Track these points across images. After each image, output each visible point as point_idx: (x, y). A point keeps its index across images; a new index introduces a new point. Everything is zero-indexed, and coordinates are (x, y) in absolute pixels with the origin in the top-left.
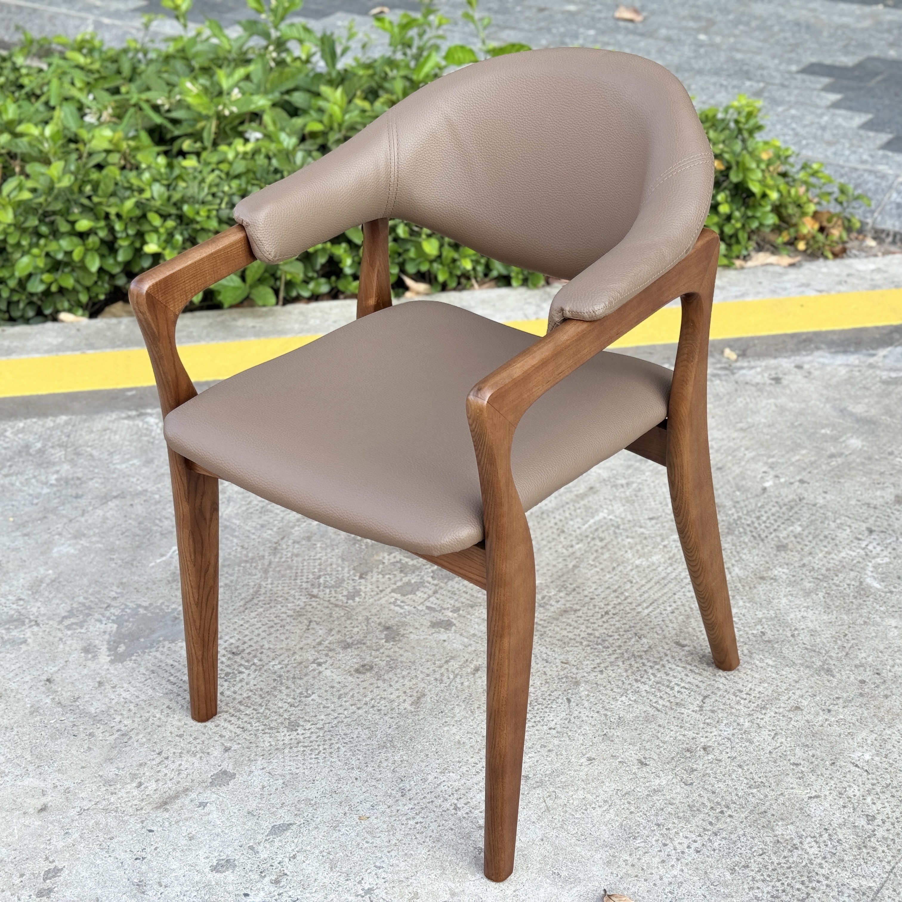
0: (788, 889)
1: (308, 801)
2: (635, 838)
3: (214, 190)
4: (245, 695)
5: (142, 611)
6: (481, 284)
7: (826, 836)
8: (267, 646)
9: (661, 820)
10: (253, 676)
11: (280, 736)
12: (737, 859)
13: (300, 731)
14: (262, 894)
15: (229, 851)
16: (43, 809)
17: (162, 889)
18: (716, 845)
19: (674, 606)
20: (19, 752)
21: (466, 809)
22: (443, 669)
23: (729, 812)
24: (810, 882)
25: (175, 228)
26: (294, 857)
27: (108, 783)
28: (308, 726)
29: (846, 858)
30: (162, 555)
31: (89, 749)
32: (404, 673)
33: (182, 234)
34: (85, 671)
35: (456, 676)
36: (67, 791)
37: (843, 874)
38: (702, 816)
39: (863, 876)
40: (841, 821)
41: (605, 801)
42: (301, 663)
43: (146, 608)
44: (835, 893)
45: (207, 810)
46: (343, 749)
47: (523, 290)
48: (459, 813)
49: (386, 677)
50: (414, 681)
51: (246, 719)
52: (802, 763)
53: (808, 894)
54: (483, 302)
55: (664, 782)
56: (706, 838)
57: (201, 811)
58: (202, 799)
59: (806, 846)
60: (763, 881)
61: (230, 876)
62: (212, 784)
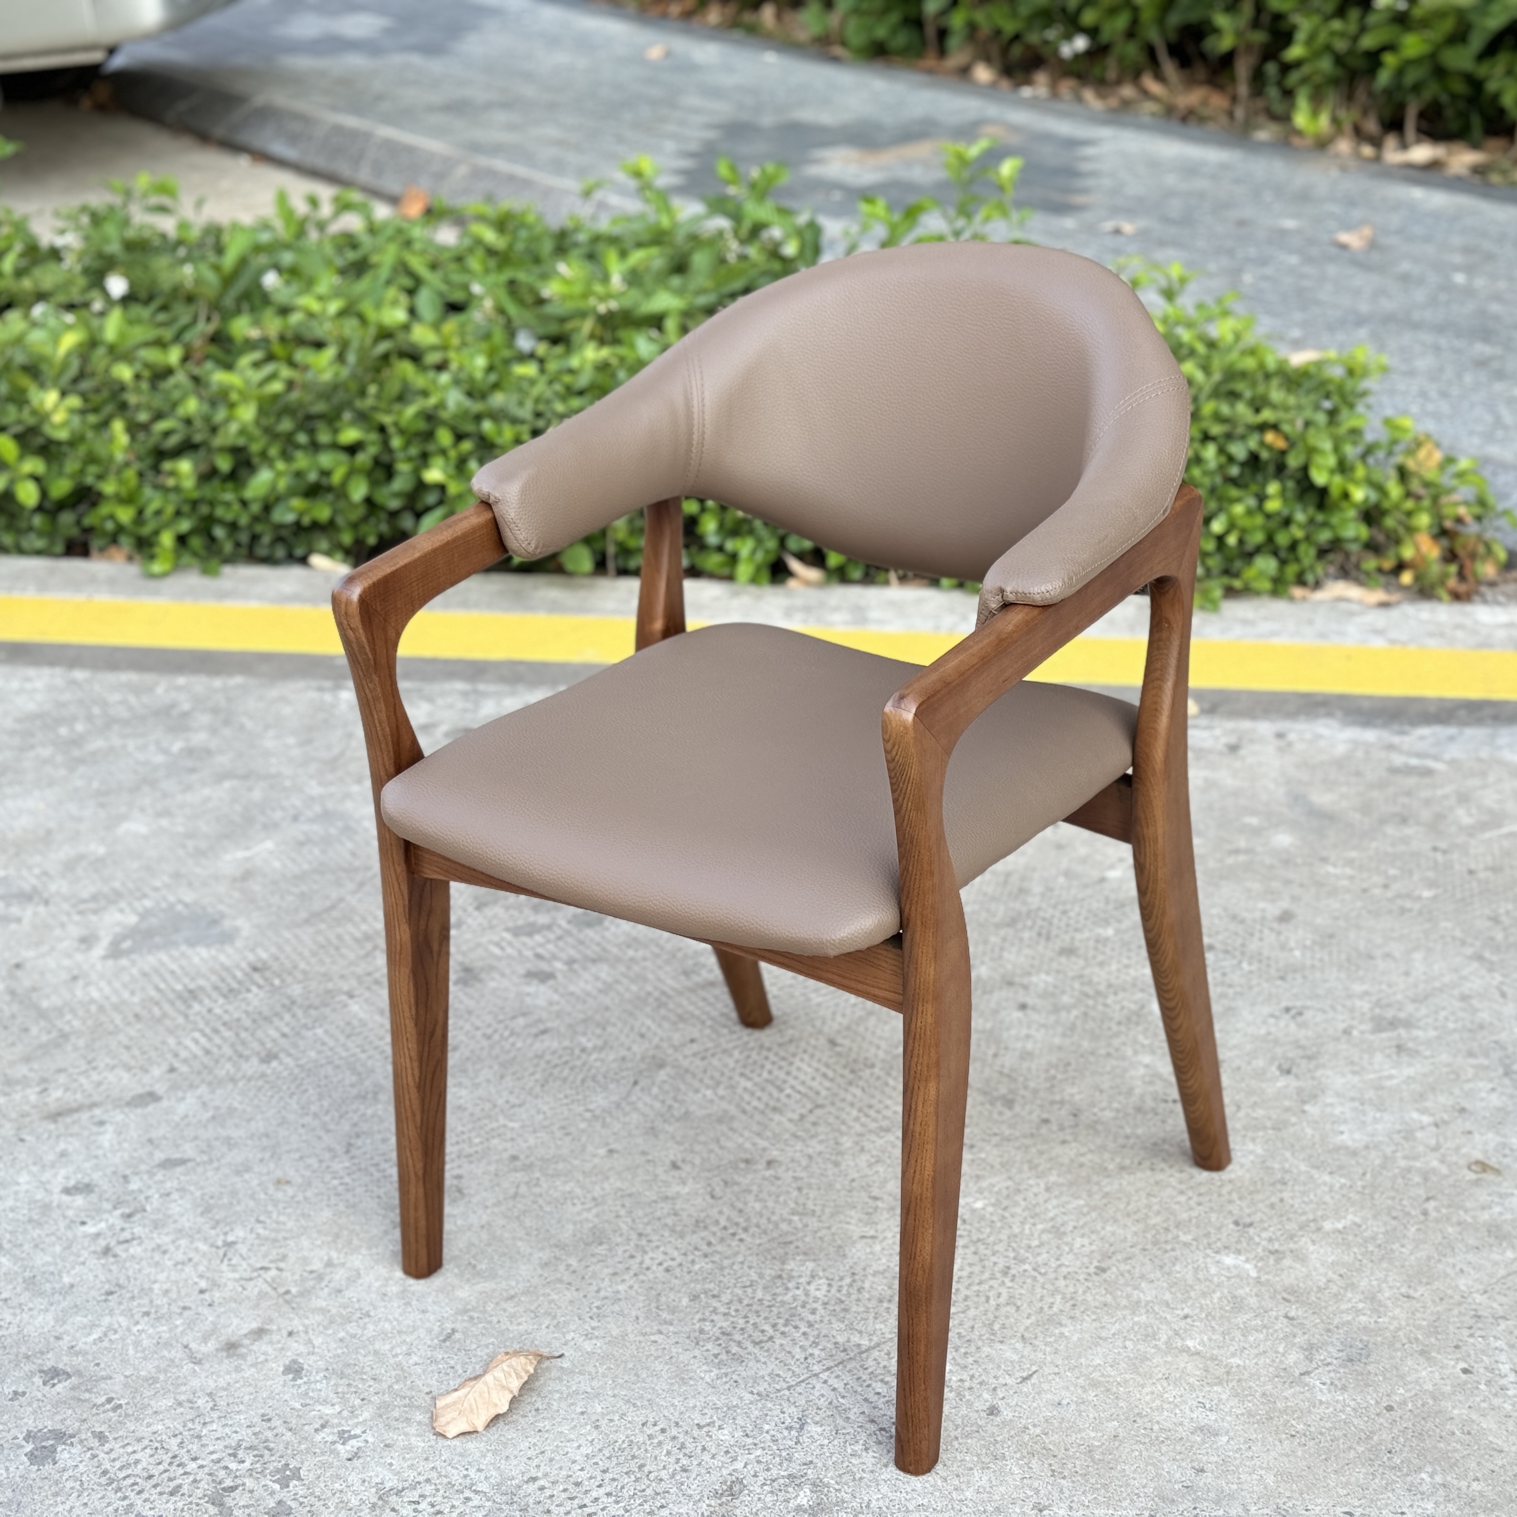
0: (750, 1328)
1: (228, 1140)
2: (601, 1244)
5: (180, 908)
6: (902, 579)
7: (848, 1280)
8: (302, 965)
9: (649, 1230)
11: (245, 1066)
12: (711, 1286)
13: (274, 1064)
14: (103, 1225)
15: (95, 1175)
18: (697, 1267)
23: (743, 1236)
24: (786, 1325)
26: (168, 1194)
28: (287, 1060)
29: (854, 1309)
30: (247, 850)
34: (66, 962)
35: (512, 1035)
37: (836, 1325)
38: (704, 1234)
39: (860, 1332)
40: (881, 1268)
41: (594, 1199)
42: (329, 992)
43: (186, 905)
44: (807, 1343)
45: (102, 1129)
46: (310, 1092)
51: (219, 1041)
52: (886, 1197)
53: (771, 1338)
55: (687, 1191)
56: (690, 1257)
57: (95, 1129)
58: (105, 1117)
59: (812, 1288)
60: (725, 1314)
61: (79, 1200)
62: (128, 1104)
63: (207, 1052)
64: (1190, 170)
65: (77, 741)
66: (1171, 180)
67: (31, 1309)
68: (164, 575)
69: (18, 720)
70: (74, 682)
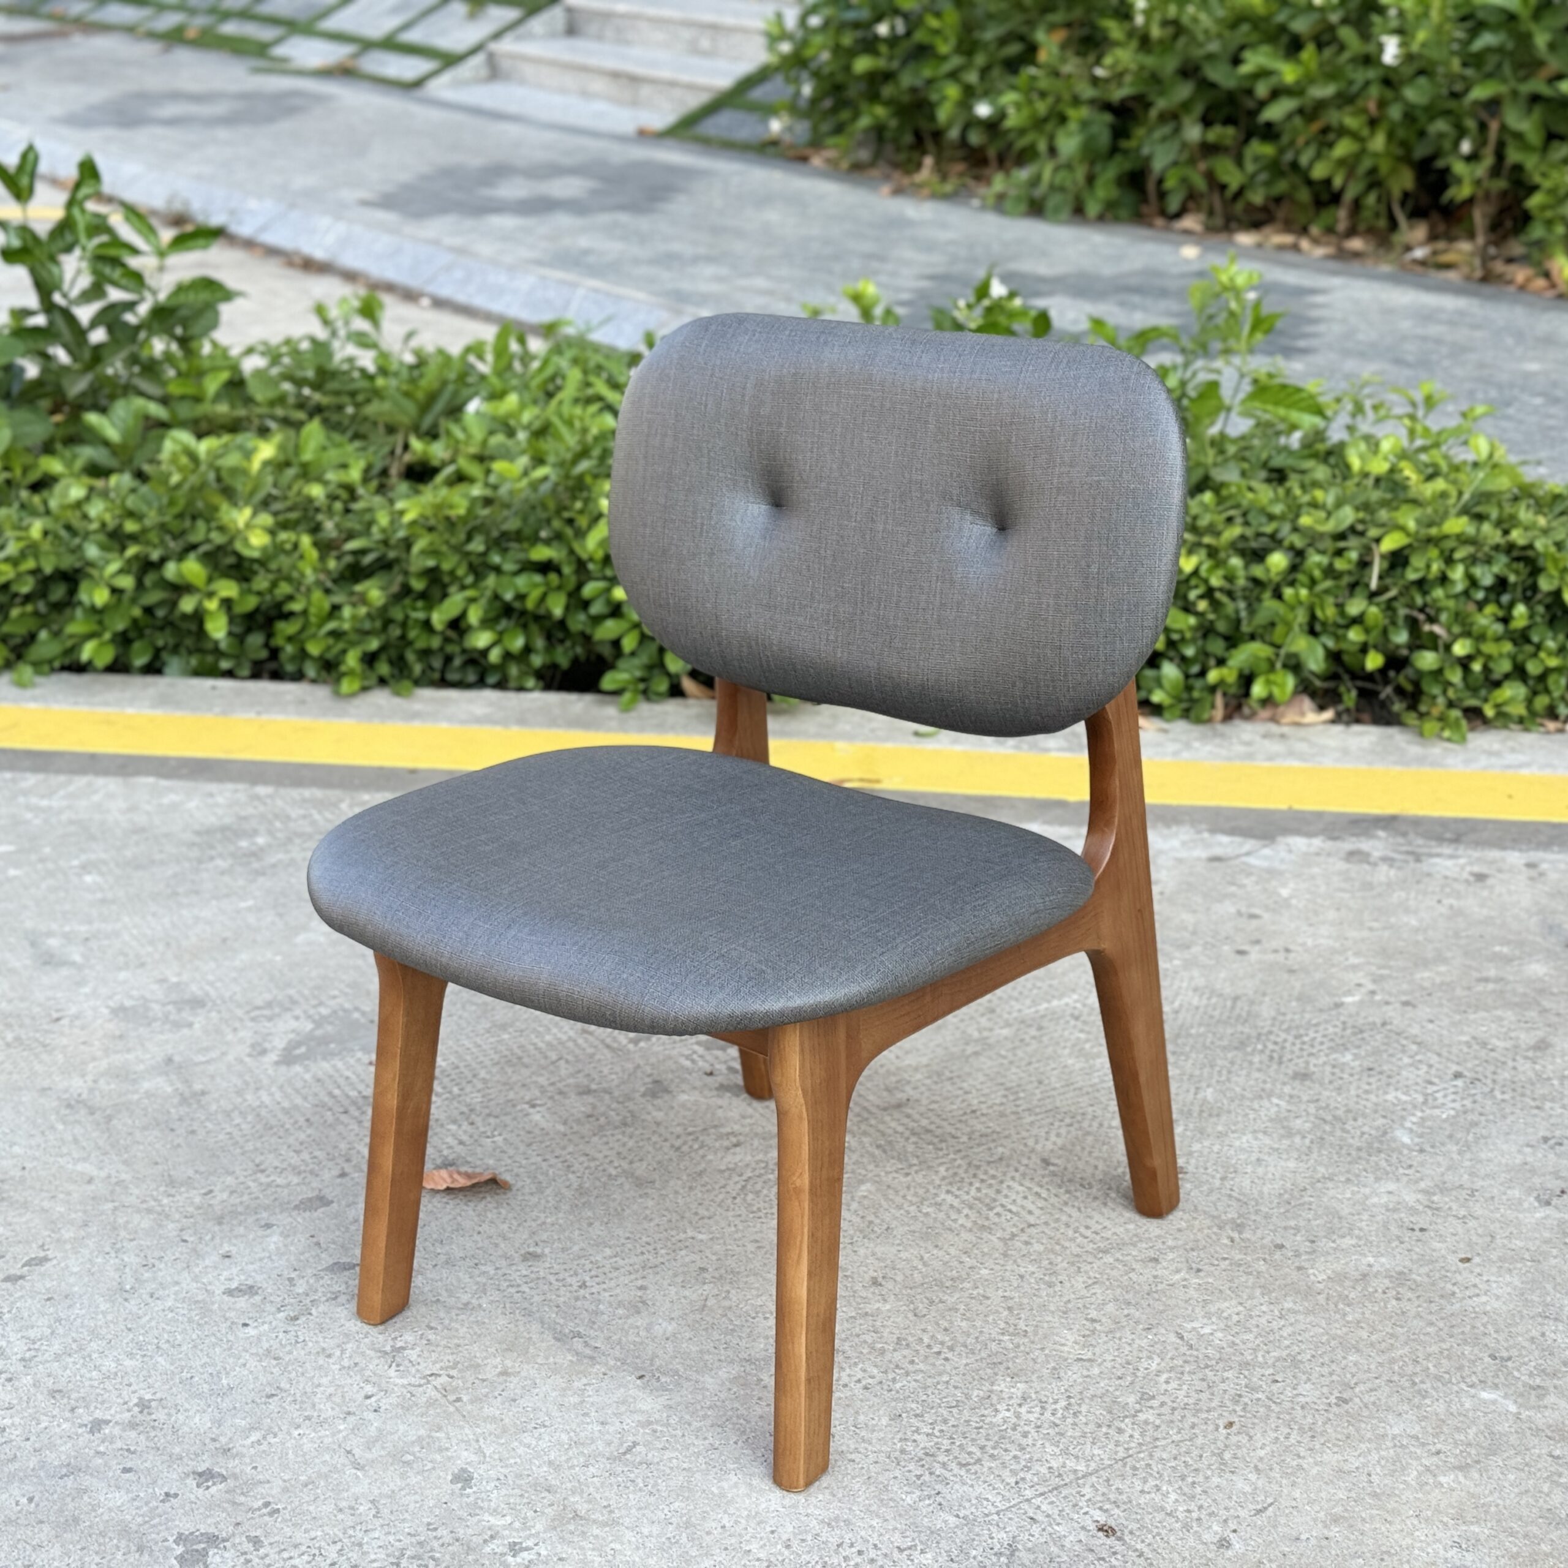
0: (956, 1450)
5: (356, 1015)
7: (1063, 1403)
8: (483, 1074)
12: (914, 1405)
14: (265, 1327)
15: (259, 1278)
17: (150, 1300)
18: (898, 1386)
21: (596, 1289)
23: (949, 1355)
24: (995, 1448)
27: (172, 1182)
29: (1070, 1433)
31: (178, 1146)
32: (636, 1133)
34: (238, 1067)
35: (702, 1147)
36: (119, 1183)
37: (1050, 1449)
38: (906, 1352)
39: (1077, 1457)
40: (1099, 1393)
42: (510, 1101)
44: (1019, 1467)
45: (268, 1232)
50: (641, 1143)
52: (1104, 1320)
53: (978, 1461)
55: (888, 1307)
56: (891, 1376)
57: (260, 1233)
58: (273, 1220)
59: (1023, 1410)
60: (928, 1435)
61: (242, 1302)
62: (297, 1207)
64: (1427, 316)
65: (256, 854)
66: (1406, 325)
67: (187, 1410)
68: (353, 695)
69: (198, 833)
70: (257, 797)
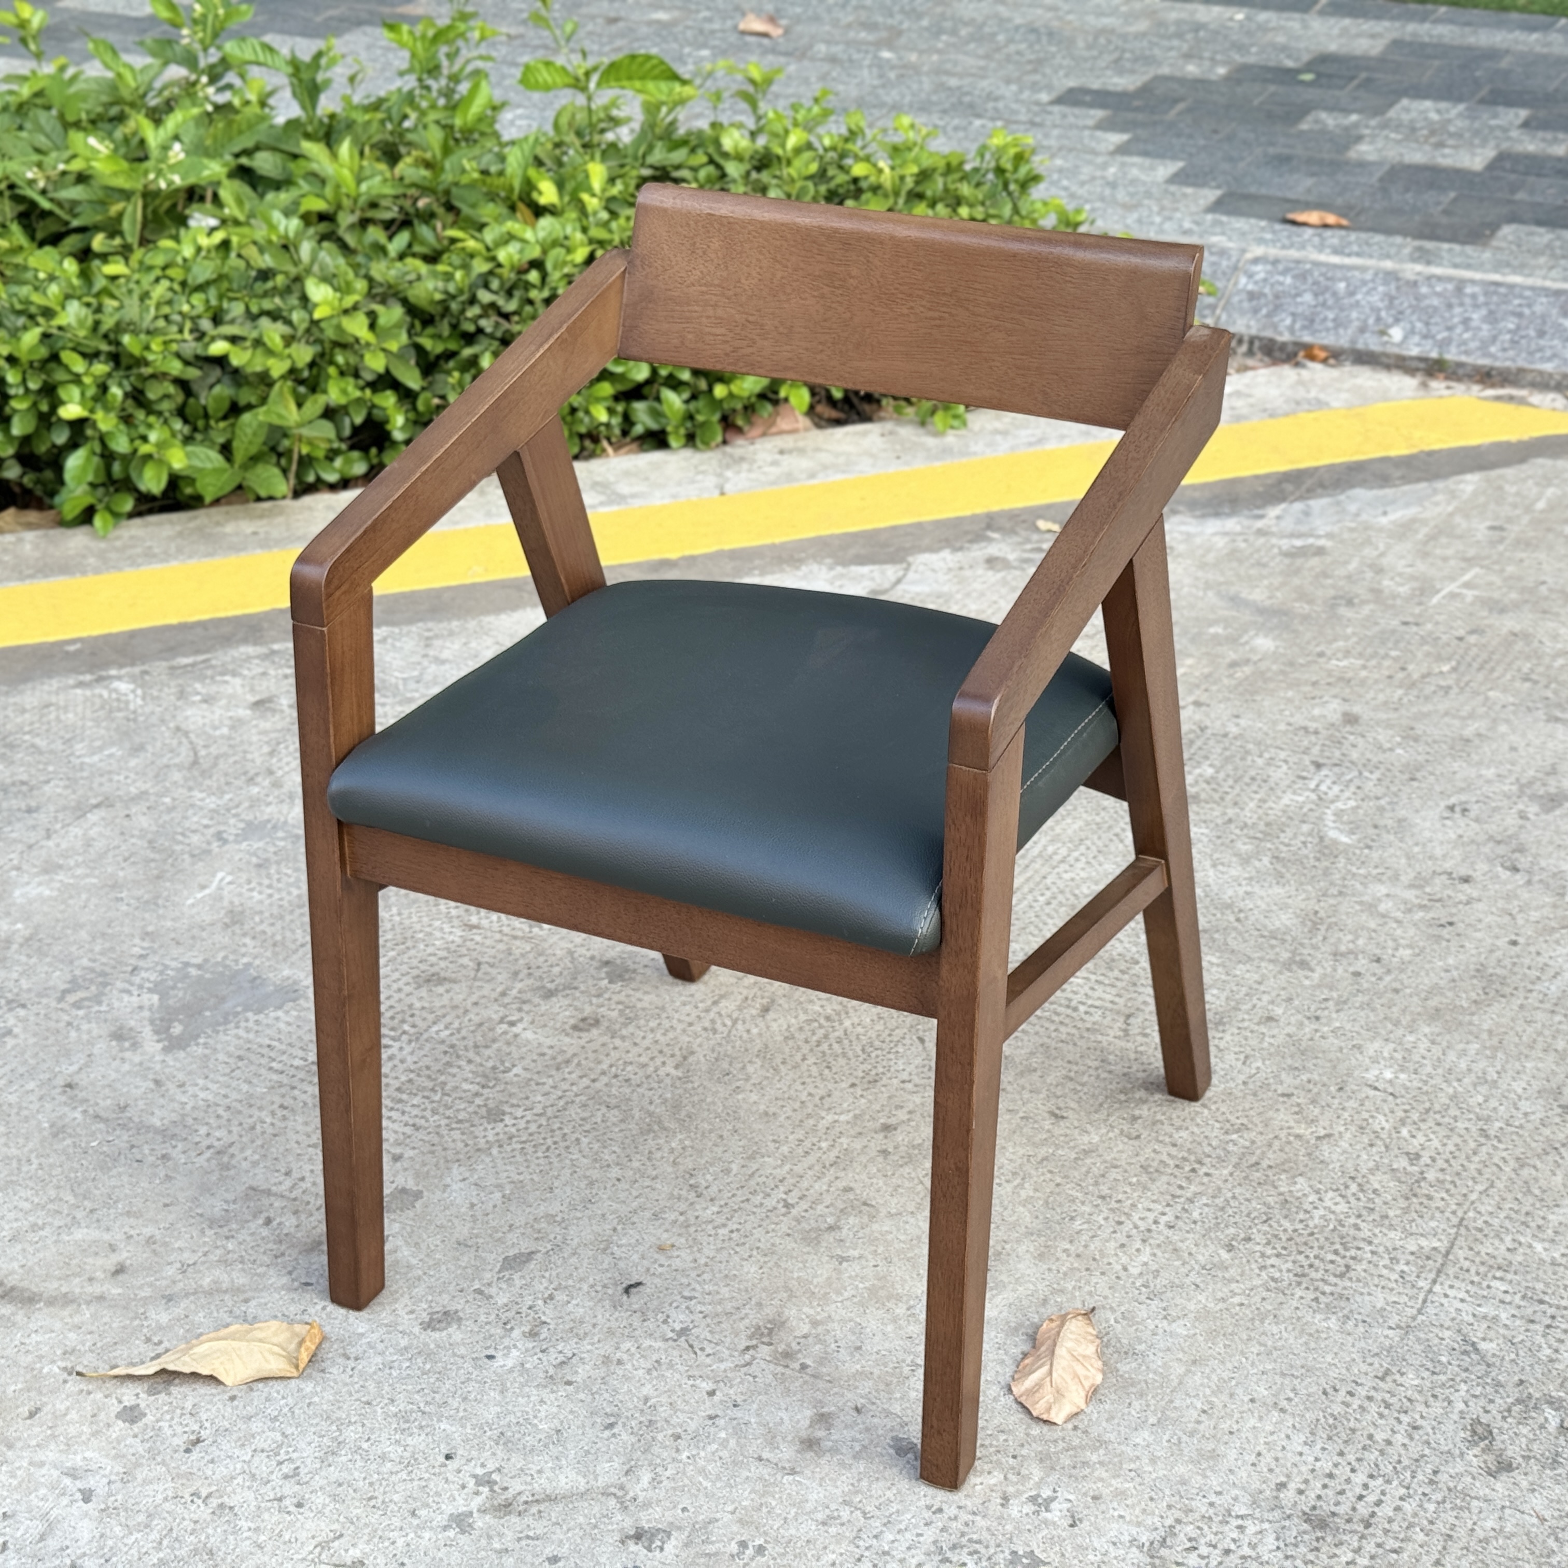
0: (1317, 1263)
1: (551, 1218)
2: (1072, 1219)
3: (166, 310)
4: (404, 1078)
5: (193, 971)
6: (617, 447)
7: (1354, 1188)
8: (418, 1005)
9: (1105, 1190)
10: (408, 1049)
11: (478, 1131)
12: (1232, 1230)
13: (508, 1120)
14: (515, 1353)
15: (444, 1300)
16: (120, 1270)
17: (351, 1363)
18: (1195, 1215)
19: (1048, 894)
20: (52, 1193)
21: (804, 1205)
22: (712, 1015)
23: (1205, 1170)
24: (1346, 1249)
25: (109, 375)
26: (551, 1297)
28: (519, 1112)
29: (1391, 1213)
30: (203, 887)
31: (168, 1178)
32: (653, 1024)
33: (120, 385)
34: (126, 1067)
35: (735, 1022)
36: (150, 1241)
37: (1392, 1234)
38: (1164, 1179)
39: (1422, 1235)
40: (1371, 1164)
41: (1015, 1174)
42: (481, 1025)
43: (199, 967)
44: (1387, 1261)
46: (585, 1141)
47: (688, 453)
48: (794, 1212)
49: (624, 1032)
50: (671, 1035)
51: (415, 1112)
52: (1295, 1092)
53: (1347, 1267)
54: (627, 474)
55: (1097, 1139)
56: (1179, 1207)
59: (1328, 1204)
60: (1277, 1256)
61: (456, 1333)
63: (416, 1127)
67: (540, 1472)
